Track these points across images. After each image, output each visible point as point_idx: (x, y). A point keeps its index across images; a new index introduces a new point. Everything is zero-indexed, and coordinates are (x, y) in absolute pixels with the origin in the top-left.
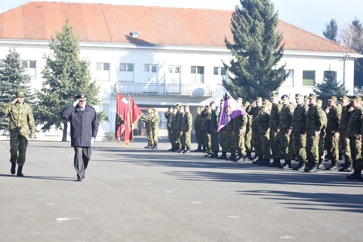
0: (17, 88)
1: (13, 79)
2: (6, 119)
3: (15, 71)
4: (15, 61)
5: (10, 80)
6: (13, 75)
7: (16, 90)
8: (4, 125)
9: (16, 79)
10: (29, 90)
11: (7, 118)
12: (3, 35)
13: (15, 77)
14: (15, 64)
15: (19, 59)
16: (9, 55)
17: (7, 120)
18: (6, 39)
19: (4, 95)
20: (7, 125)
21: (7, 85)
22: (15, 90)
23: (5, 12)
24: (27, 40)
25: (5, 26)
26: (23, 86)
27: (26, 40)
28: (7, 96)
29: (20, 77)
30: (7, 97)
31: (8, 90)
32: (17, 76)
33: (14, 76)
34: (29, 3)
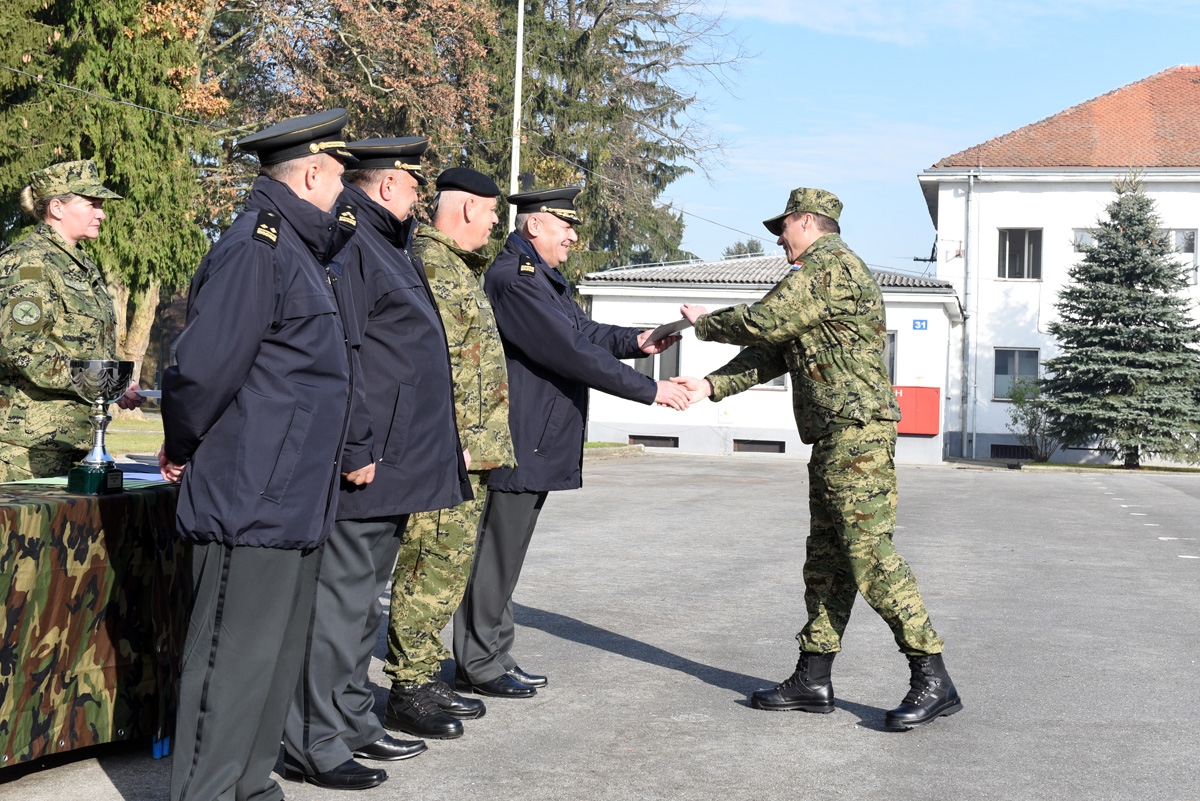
0: (1145, 304)
1: (1130, 278)
2: (1111, 402)
3: (1139, 250)
4: (1139, 221)
5: (1123, 279)
6: (1131, 264)
7: (1142, 309)
8: (1103, 421)
9: (1138, 278)
10: (1184, 311)
11: (1111, 397)
12: (1091, 157)
13: (1138, 271)
14: (1139, 229)
15: (1149, 214)
16: (1119, 205)
17: (1113, 405)
18: (1101, 169)
19: (1101, 326)
20: (1113, 421)
21: (1112, 296)
22: (1140, 311)
23: (1096, 98)
24: (1168, 169)
25: (1096, 134)
26: (1166, 299)
27: (1164, 169)
28: (1113, 329)
29: (1154, 269)
30: (1112, 332)
31: (1114, 309)
32: (1145, 266)
33: (1134, 268)
34: (1168, 73)
